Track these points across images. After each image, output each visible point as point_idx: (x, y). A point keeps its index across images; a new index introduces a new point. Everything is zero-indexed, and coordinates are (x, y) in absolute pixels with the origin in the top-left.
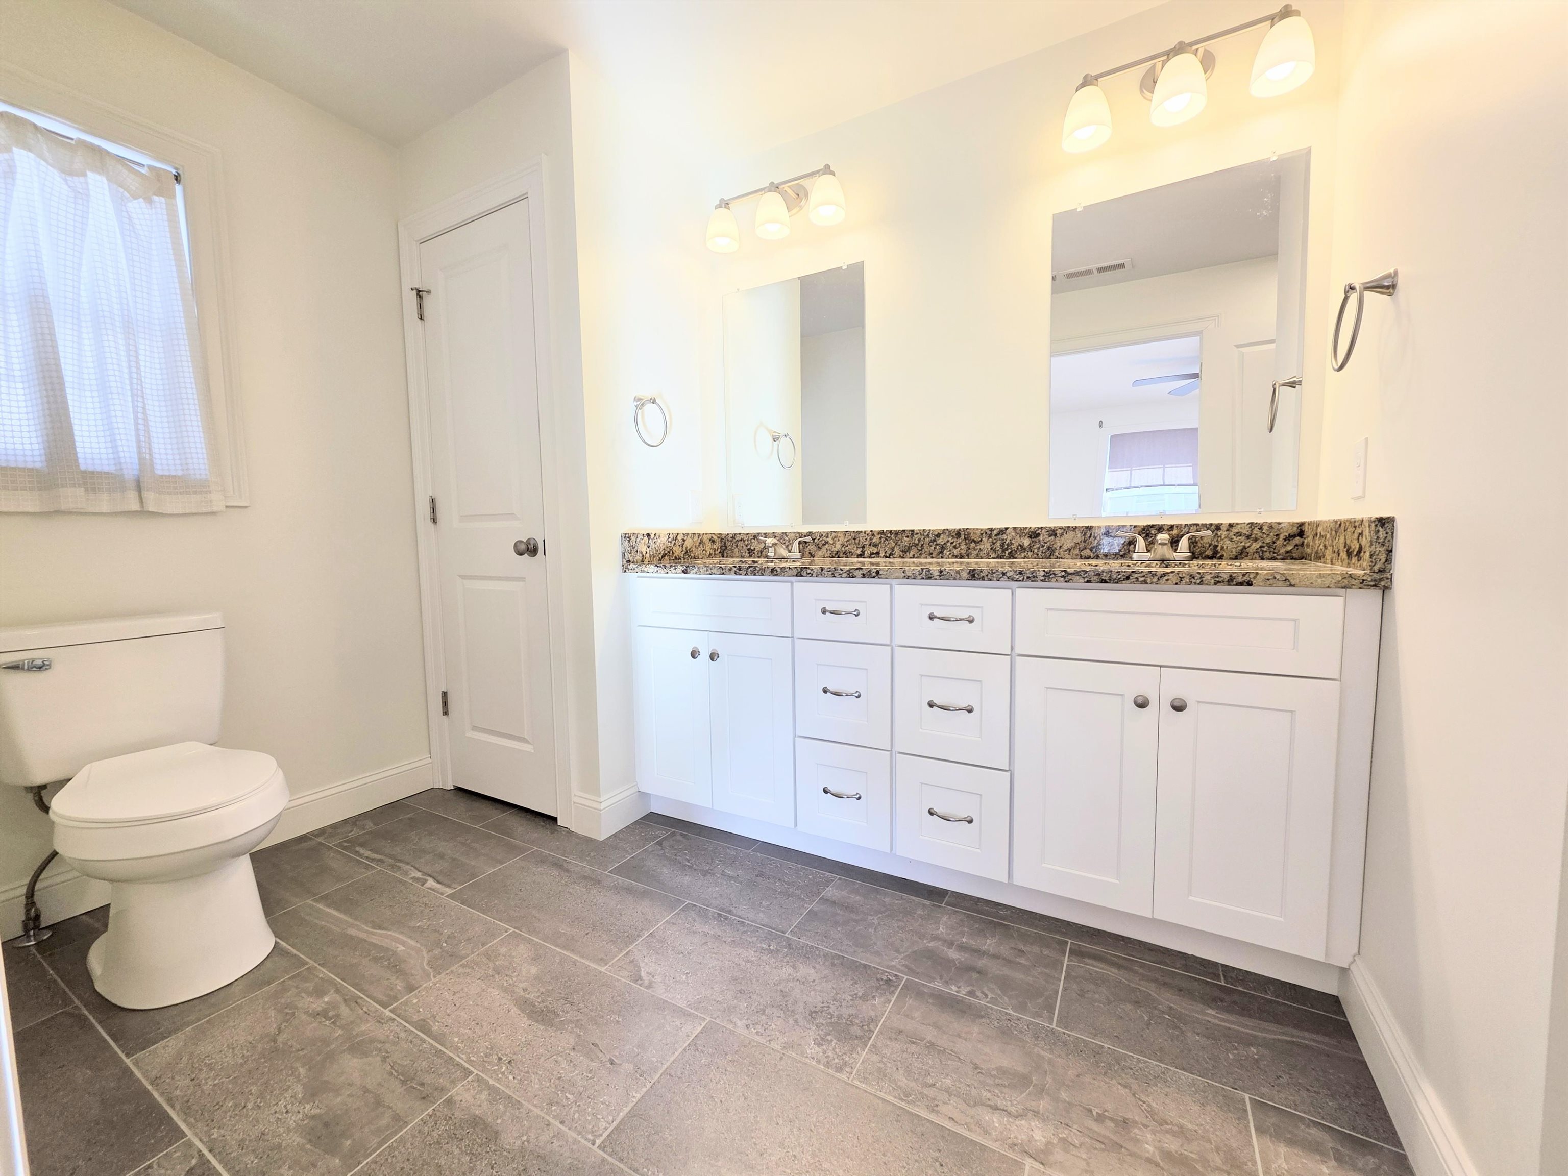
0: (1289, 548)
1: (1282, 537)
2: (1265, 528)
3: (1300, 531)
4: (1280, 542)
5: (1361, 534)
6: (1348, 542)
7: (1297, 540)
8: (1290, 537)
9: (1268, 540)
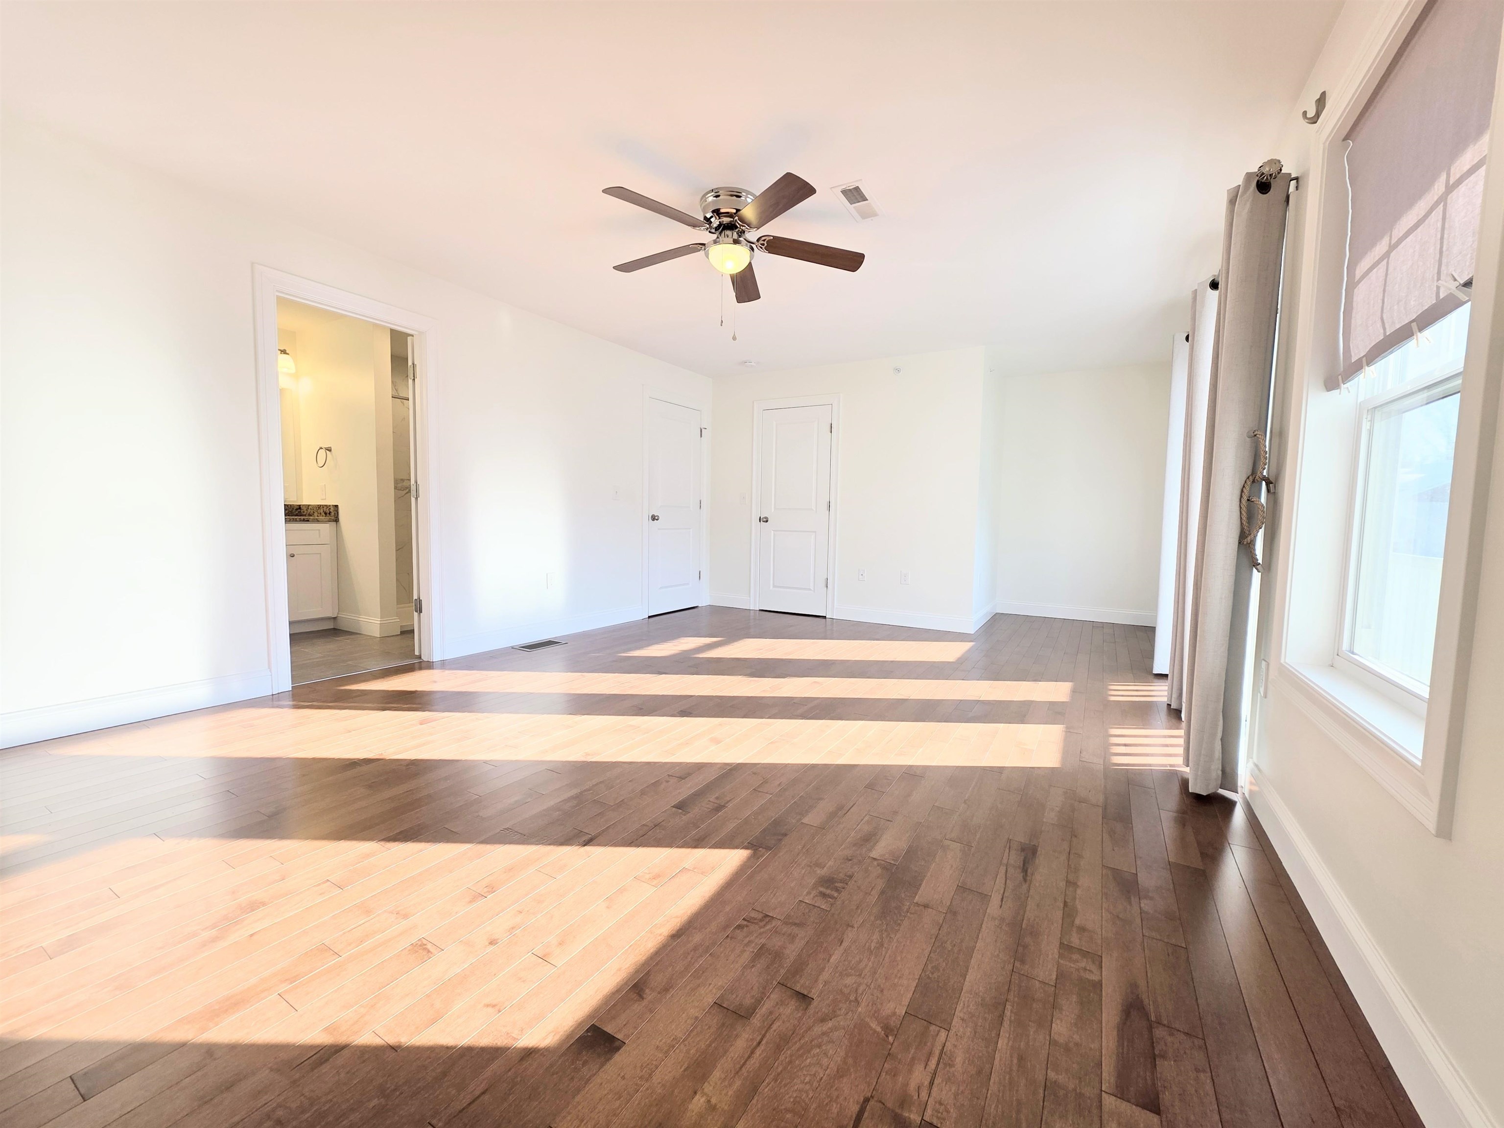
0: (297, 513)
1: (294, 509)
2: (289, 506)
3: (299, 507)
4: (294, 511)
5: (330, 509)
6: (325, 511)
7: (299, 510)
8: (297, 509)
9: (290, 510)
